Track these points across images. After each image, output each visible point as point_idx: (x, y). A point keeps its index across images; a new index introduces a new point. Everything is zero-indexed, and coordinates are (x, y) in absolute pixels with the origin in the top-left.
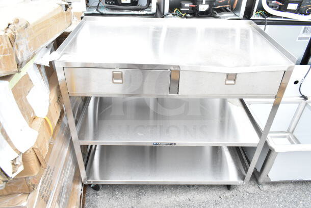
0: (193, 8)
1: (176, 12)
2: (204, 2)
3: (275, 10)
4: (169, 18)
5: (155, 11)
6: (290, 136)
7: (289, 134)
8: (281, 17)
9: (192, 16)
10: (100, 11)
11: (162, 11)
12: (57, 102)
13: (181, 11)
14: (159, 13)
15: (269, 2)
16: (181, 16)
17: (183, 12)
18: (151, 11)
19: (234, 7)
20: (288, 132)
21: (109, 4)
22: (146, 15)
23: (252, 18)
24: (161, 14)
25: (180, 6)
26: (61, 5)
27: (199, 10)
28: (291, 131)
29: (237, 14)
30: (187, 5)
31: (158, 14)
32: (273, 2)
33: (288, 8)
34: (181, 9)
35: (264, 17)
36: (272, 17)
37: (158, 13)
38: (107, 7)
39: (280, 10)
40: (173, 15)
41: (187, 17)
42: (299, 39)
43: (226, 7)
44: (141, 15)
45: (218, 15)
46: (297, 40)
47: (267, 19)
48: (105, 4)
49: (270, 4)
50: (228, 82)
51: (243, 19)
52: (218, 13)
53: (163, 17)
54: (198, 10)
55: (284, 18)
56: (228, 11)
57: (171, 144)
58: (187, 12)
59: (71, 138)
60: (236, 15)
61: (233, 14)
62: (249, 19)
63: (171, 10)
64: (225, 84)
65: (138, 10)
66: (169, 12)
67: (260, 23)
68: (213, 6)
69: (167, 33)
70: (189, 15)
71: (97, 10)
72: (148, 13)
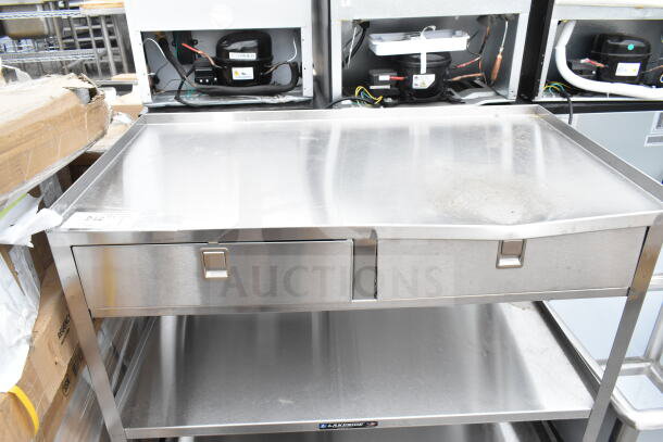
0: (397, 84)
1: (359, 94)
2: (423, 69)
3: (588, 78)
4: (344, 110)
5: (311, 94)
6: (652, 368)
7: (649, 364)
8: (604, 95)
9: (396, 101)
10: (185, 100)
11: (327, 92)
12: (60, 335)
13: (371, 91)
14: (322, 98)
15: (573, 61)
16: (372, 104)
17: (376, 93)
18: (301, 94)
19: (494, 77)
20: (646, 358)
21: (204, 83)
22: (291, 105)
23: (537, 99)
24: (325, 99)
25: (367, 81)
26: (74, 90)
27: (414, 87)
28: (653, 355)
29: (501, 92)
30: (384, 77)
31: (319, 100)
32: (583, 61)
33: (618, 74)
34: (372, 87)
35: (563, 96)
36: (582, 95)
37: (318, 98)
38: (198, 91)
39: (598, 77)
40: (354, 100)
41: (386, 105)
42: (650, 140)
43: (474, 78)
44: (280, 106)
45: (457, 96)
46: (646, 145)
47: (573, 99)
48: (195, 85)
49: (574, 67)
50: (503, 262)
51: (517, 103)
52: (458, 91)
53: (330, 107)
54: (410, 88)
55: (611, 95)
56: (477, 86)
57: (365, 424)
58: (385, 93)
59: (104, 425)
60: (498, 94)
61: (491, 94)
62: (529, 101)
63: (348, 90)
64: (498, 267)
65: (272, 94)
66: (344, 94)
67: (557, 109)
68: (445, 76)
69: (342, 143)
70: (389, 100)
71: (177, 99)
72: (296, 99)
